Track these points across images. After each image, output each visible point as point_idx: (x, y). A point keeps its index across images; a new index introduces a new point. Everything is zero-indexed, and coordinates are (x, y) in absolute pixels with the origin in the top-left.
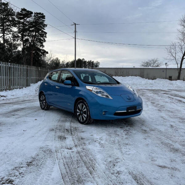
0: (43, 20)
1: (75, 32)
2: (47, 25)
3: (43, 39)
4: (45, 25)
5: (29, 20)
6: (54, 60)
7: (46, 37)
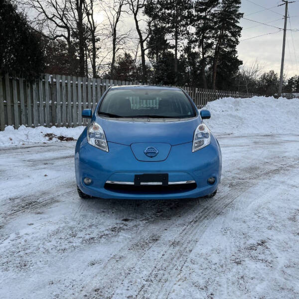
0: (237, 5)
1: (286, 17)
2: (243, 14)
3: (234, 40)
4: (240, 14)
5: (215, 11)
6: (267, 75)
7: (239, 35)
